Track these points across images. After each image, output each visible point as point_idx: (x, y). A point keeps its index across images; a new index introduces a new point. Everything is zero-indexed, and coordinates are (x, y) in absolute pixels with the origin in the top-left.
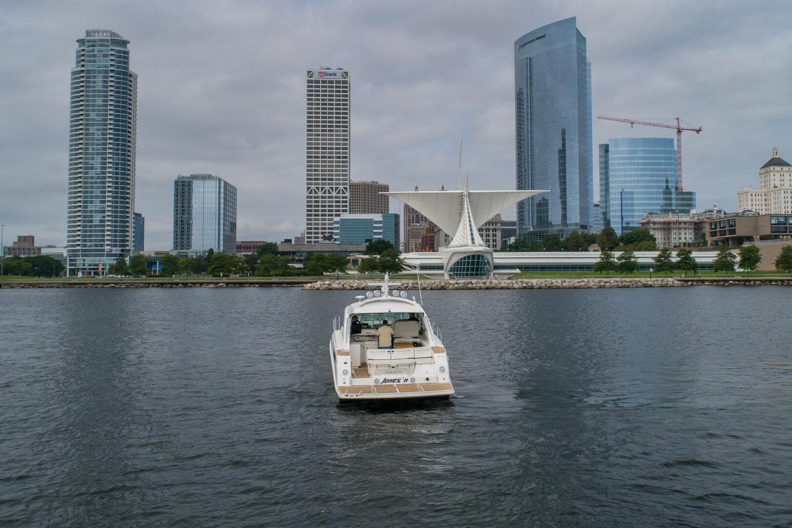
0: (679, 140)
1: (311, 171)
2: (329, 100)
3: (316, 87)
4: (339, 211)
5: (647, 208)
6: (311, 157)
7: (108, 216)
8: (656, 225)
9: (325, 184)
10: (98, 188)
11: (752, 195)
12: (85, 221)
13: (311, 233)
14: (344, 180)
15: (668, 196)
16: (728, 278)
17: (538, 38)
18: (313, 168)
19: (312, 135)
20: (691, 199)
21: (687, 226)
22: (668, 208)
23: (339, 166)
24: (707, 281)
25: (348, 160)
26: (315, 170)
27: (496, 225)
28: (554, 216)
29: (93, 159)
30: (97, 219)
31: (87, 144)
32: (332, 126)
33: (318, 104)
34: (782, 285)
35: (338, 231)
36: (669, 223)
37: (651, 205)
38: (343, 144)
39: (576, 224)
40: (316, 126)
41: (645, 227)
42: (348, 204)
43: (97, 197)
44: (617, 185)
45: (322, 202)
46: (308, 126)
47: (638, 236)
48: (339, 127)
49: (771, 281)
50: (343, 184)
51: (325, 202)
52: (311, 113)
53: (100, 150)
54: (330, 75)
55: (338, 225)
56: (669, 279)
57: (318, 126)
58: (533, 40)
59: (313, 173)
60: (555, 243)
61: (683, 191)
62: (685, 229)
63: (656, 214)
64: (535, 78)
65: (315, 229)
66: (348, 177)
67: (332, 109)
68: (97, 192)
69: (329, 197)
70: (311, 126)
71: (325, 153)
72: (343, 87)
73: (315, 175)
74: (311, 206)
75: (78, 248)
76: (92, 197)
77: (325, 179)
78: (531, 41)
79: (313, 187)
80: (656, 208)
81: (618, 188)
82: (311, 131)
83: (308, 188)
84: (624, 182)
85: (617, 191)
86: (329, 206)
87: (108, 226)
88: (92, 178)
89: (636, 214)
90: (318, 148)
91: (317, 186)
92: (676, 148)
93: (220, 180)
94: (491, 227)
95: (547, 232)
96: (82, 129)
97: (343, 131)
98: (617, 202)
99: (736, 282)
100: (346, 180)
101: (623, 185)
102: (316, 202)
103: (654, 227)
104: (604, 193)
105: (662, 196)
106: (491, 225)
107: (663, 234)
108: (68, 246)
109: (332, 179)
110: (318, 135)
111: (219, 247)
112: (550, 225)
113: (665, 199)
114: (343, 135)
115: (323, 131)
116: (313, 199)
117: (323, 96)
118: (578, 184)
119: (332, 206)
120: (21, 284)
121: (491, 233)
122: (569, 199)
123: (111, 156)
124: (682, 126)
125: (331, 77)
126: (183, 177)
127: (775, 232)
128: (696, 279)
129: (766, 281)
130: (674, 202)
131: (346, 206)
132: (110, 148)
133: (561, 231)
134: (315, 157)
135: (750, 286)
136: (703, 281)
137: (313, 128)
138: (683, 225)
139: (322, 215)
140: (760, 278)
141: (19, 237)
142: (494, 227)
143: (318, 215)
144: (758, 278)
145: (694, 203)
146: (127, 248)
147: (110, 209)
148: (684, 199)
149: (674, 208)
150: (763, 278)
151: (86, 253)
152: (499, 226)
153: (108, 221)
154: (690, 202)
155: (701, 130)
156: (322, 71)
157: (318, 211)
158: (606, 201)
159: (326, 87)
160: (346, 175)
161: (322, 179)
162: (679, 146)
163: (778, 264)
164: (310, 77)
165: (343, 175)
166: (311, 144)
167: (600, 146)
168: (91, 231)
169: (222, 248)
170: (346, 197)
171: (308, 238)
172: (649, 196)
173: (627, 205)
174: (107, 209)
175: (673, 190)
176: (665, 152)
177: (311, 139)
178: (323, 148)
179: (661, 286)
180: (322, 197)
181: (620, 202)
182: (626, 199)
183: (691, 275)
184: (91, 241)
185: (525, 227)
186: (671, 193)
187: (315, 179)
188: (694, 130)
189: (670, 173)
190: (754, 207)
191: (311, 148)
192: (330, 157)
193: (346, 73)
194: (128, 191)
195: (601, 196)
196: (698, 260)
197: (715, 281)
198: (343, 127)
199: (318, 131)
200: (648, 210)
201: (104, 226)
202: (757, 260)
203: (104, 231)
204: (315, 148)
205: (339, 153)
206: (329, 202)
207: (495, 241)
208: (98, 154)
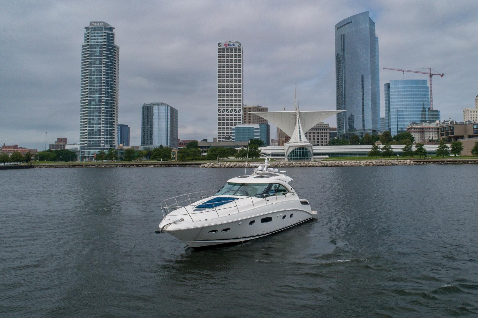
0: (431, 81)
1: (220, 100)
2: (231, 60)
3: (223, 52)
4: (236, 123)
5: (412, 120)
6: (220, 92)
7: (103, 127)
8: (416, 129)
9: (228, 108)
10: (97, 111)
11: (471, 112)
12: (89, 130)
13: (220, 136)
14: (239, 105)
15: (423, 113)
16: (444, 160)
17: (348, 23)
18: (222, 99)
19: (220, 80)
20: (438, 115)
21: (433, 130)
22: (424, 119)
23: (236, 97)
24: (432, 161)
25: (241, 94)
26: (223, 100)
27: (326, 130)
28: (358, 125)
29: (94, 94)
30: (96, 128)
31: (91, 86)
32: (232, 75)
33: (224, 62)
34: (475, 164)
35: (234, 134)
36: (423, 129)
37: (414, 118)
38: (239, 85)
39: (370, 129)
40: (223, 75)
41: (409, 131)
42: (242, 119)
43: (96, 116)
44: (394, 107)
45: (227, 118)
46: (219, 75)
47: (404, 136)
48: (236, 75)
49: (468, 161)
50: (239, 107)
51: (228, 118)
52: (220, 67)
53: (98, 89)
54: (231, 45)
55: (234, 131)
56: (408, 160)
57: (224, 75)
58: (345, 25)
59: (222, 101)
60: (357, 140)
61: (433, 110)
62: (432, 132)
63: (416, 123)
64: (346, 46)
65: (223, 133)
66: (242, 104)
67: (232, 65)
68: (96, 113)
69: (231, 115)
70: (220, 75)
71: (228, 90)
72: (239, 52)
73: (223, 102)
74: (220, 120)
75: (86, 145)
76: (93, 116)
77: (228, 105)
78: (344, 25)
79: (222, 109)
80: (417, 120)
81: (395, 108)
82: (221, 77)
83: (219, 110)
84: (399, 105)
85: (395, 110)
86: (231, 120)
87: (102, 132)
88: (94, 105)
89: (406, 123)
90: (224, 87)
91: (224, 109)
92: (428, 85)
93: (168, 106)
94: (324, 131)
95: (353, 134)
96: (87, 78)
97: (239, 77)
98: (395, 117)
99: (448, 162)
100: (241, 105)
101: (398, 106)
102: (223, 118)
103: (414, 130)
104: (387, 112)
105: (420, 113)
106: (324, 130)
107: (419, 134)
108: (81, 144)
109: (232, 105)
110: (224, 80)
111: (167, 144)
112: (355, 130)
113: (422, 115)
114: (239, 80)
115: (227, 77)
116: (222, 116)
117: (227, 57)
118: (371, 106)
119: (232, 120)
120: (45, 165)
121: (324, 135)
122: (366, 115)
123: (104, 93)
124: (432, 73)
125: (231, 47)
126: (147, 104)
127: (476, 133)
128: (425, 160)
129: (465, 161)
130: (427, 116)
131: (241, 120)
132: (103, 88)
133: (362, 133)
134: (223, 92)
135: (456, 164)
136: (430, 162)
137: (222, 76)
138: (431, 130)
139: (227, 125)
140: (462, 160)
141: (58, 139)
142: (325, 131)
143: (224, 125)
144: (460, 160)
145: (439, 117)
146: (113, 145)
147: (104, 123)
148: (433, 115)
149: (427, 119)
150: (464, 160)
151: (90, 148)
152: (328, 131)
153: (102, 129)
154: (437, 116)
155: (444, 75)
156: (227, 43)
157: (224, 123)
158: (389, 116)
159: (229, 52)
160: (240, 102)
161: (227, 105)
162: (431, 84)
163: (473, 151)
164: (220, 47)
165: (239, 102)
166: (220, 85)
167: (385, 85)
168: (93, 135)
169: (169, 144)
170: (241, 115)
171: (219, 138)
172: (413, 113)
173: (400, 118)
174: (102, 123)
175: (427, 110)
176: (421, 88)
177: (220, 82)
178: (227, 87)
179: (402, 165)
180: (227, 115)
181: (396, 117)
182: (400, 115)
183: (423, 158)
184: (93, 141)
185: (341, 131)
186: (426, 111)
187: (223, 105)
188: (439, 75)
189: (425, 100)
190: (472, 119)
191: (220, 87)
192: (231, 92)
193: (240, 44)
194: (114, 112)
195: (386, 113)
196: (427, 150)
197: (437, 161)
198: (239, 75)
199: (224, 77)
200: (412, 121)
201: (100, 132)
202: (461, 149)
203: (100, 135)
204: (223, 87)
205: (236, 90)
206: (231, 118)
207: (326, 139)
208: (97, 92)
